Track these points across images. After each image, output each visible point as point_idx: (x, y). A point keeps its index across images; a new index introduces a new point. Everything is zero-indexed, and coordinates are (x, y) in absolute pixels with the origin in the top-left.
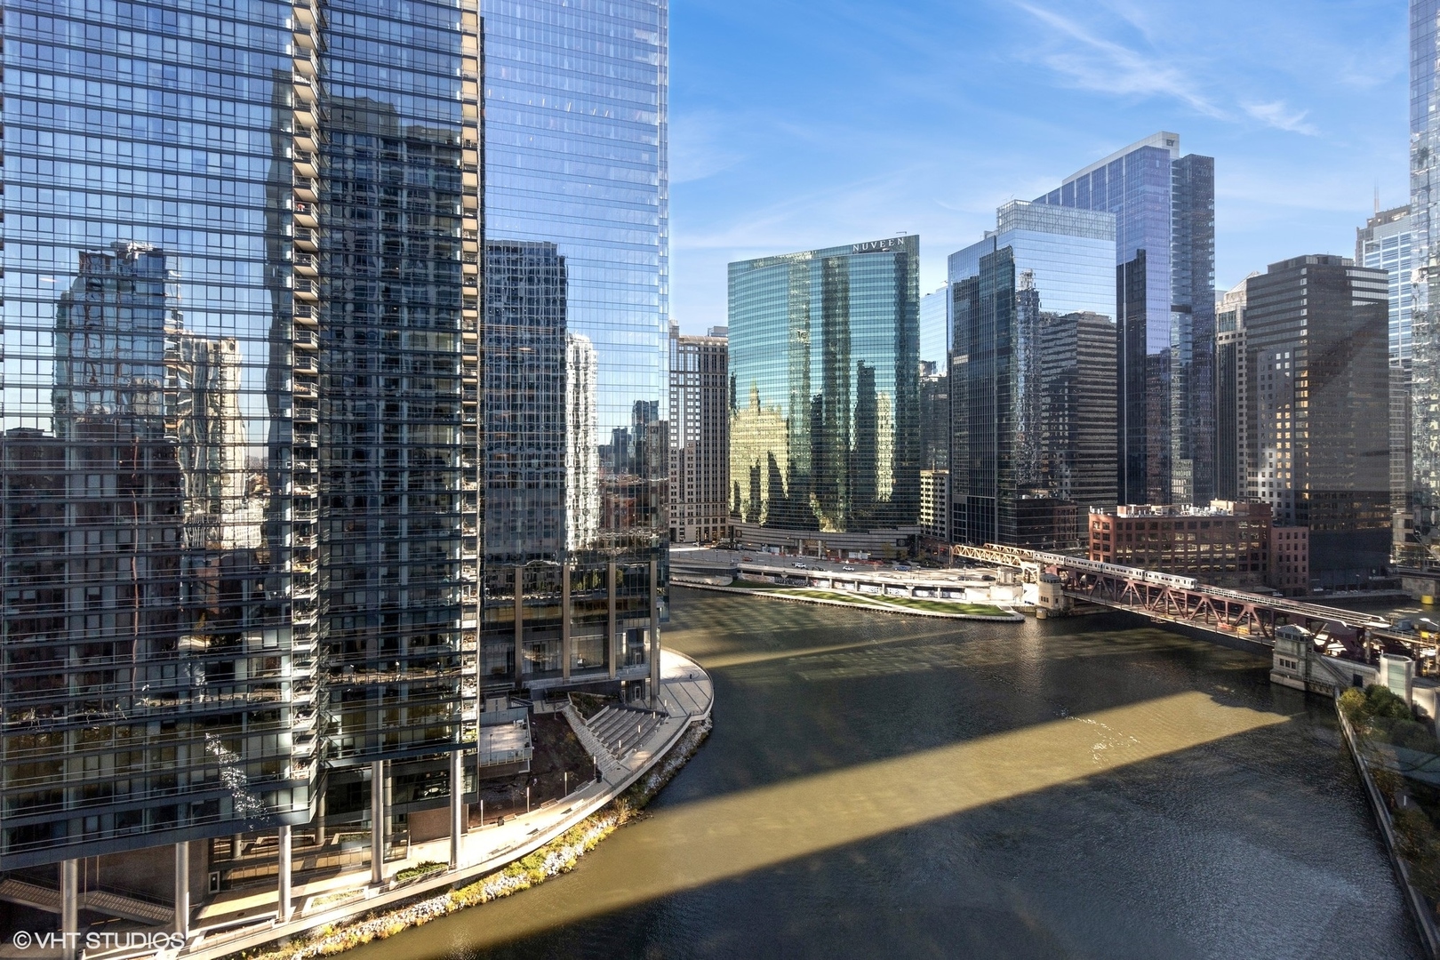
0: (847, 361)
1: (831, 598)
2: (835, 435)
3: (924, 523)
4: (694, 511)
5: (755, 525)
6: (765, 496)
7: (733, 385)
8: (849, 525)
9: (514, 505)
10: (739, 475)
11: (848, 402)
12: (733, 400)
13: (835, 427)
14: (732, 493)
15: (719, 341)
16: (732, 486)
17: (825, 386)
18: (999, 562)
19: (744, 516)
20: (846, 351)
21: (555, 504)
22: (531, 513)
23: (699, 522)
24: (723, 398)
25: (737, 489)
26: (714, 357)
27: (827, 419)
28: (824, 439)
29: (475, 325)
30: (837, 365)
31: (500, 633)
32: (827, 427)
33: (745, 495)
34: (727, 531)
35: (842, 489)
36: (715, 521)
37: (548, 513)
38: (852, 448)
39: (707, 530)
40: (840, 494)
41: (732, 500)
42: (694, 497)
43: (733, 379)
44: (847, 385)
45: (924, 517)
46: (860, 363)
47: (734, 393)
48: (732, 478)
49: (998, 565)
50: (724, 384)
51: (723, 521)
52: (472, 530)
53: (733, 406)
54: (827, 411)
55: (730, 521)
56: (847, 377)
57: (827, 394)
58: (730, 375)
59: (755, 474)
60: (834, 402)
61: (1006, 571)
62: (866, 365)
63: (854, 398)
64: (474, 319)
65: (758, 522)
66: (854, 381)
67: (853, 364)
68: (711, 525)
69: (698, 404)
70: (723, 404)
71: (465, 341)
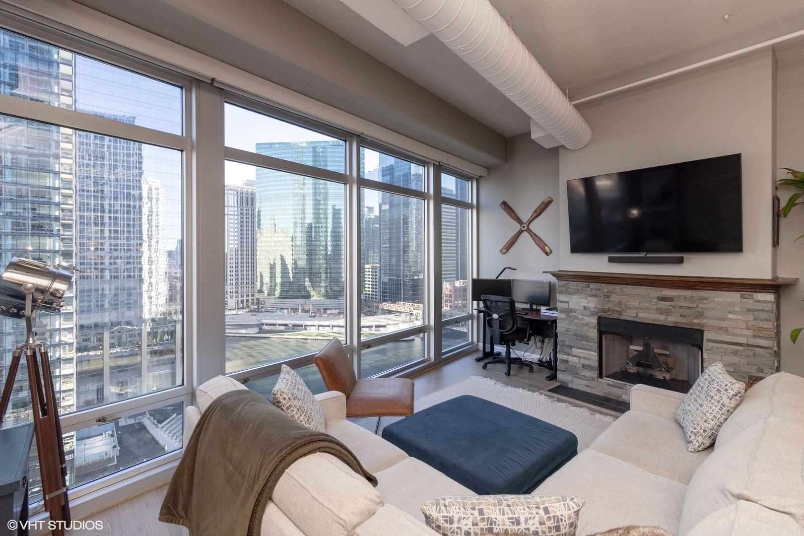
0: (326, 205)
1: (317, 335)
2: (319, 246)
3: (367, 292)
4: (234, 290)
5: (273, 297)
6: (279, 280)
7: (259, 216)
8: (327, 295)
9: (103, 290)
10: (263, 268)
11: (326, 227)
12: (259, 224)
13: (319, 241)
14: (259, 279)
15: (250, 189)
16: (258, 275)
17: (315, 218)
18: (403, 311)
19: (266, 292)
20: (326, 199)
21: (135, 289)
22: (116, 295)
23: (237, 297)
24: (253, 223)
25: (261, 277)
26: (247, 198)
27: (315, 236)
28: (313, 248)
29: (71, 169)
30: (321, 207)
31: (91, 376)
32: (315, 241)
33: (267, 280)
34: (255, 301)
35: (323, 275)
36: (248, 296)
37: (129, 295)
38: (329, 253)
39: (242, 302)
40: (322, 278)
41: (258, 283)
42: (234, 282)
43: (259, 212)
44: (326, 218)
45: (367, 289)
46: (334, 206)
47: (259, 220)
48: (259, 270)
49: (402, 312)
50: (253, 214)
51: (253, 295)
52: (69, 308)
53: (259, 227)
54: (315, 232)
55: (257, 296)
56: (326, 214)
57: (316, 223)
58: (257, 210)
59: (272, 267)
60: (319, 227)
61: (406, 315)
62: (337, 207)
63: (330, 225)
64: (71, 165)
65: (274, 295)
66: (330, 216)
67: (330, 207)
68: (245, 298)
69: (236, 226)
70: (253, 227)
71: (63, 180)
